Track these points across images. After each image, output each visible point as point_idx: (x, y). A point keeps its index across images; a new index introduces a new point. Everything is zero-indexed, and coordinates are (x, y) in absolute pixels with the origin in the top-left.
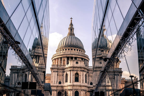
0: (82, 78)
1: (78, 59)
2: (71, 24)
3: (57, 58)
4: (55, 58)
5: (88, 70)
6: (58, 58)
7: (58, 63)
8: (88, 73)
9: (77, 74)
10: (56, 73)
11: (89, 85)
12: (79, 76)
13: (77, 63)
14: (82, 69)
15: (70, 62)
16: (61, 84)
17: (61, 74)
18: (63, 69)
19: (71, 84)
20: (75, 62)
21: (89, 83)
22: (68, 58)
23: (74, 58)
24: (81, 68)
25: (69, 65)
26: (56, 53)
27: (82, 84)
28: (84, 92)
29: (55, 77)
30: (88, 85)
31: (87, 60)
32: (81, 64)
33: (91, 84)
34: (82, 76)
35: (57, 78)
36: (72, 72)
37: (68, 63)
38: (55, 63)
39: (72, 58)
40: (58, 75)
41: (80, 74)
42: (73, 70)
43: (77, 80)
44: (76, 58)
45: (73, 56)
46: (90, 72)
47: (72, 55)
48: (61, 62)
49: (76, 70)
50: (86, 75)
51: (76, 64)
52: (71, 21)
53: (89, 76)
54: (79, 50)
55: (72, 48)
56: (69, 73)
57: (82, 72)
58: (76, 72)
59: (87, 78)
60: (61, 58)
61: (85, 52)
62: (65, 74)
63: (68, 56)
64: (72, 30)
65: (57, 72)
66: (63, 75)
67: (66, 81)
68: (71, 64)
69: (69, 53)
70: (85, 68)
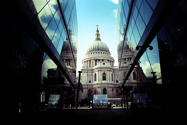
0: (108, 77)
1: (104, 61)
2: (98, 31)
3: (86, 61)
4: (85, 61)
5: (114, 70)
7: (87, 65)
9: (104, 74)
10: (86, 74)
11: (115, 83)
12: (106, 76)
14: (109, 69)
15: (97, 63)
16: (91, 83)
17: (90, 74)
18: (93, 70)
19: (100, 82)
20: (102, 63)
21: (115, 81)
22: (96, 60)
23: (101, 60)
24: (107, 68)
25: (97, 66)
26: (86, 56)
27: (109, 82)
28: (111, 89)
29: (85, 77)
31: (112, 62)
32: (108, 65)
33: (117, 81)
34: (108, 75)
35: (87, 78)
36: (100, 72)
37: (96, 65)
38: (85, 65)
39: (99, 60)
40: (87, 75)
41: (106, 74)
42: (101, 71)
43: (104, 78)
44: (103, 60)
46: (115, 71)
47: (99, 57)
48: (90, 64)
49: (103, 71)
50: (112, 74)
51: (103, 65)
52: (97, 28)
53: (115, 75)
54: (105, 53)
55: (99, 52)
56: (97, 73)
57: (108, 72)
58: (103, 72)
59: (113, 77)
60: (90, 61)
61: (110, 54)
62: (94, 74)
63: (96, 58)
64: (99, 36)
65: (87, 72)
66: (92, 75)
67: (95, 80)
68: (99, 65)
69: (96, 56)
70: (111, 68)
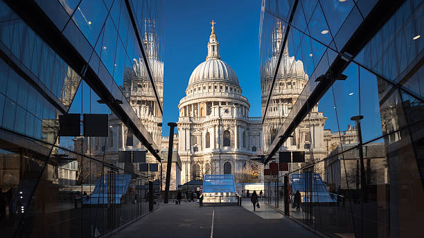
0: (236, 139)
2: (213, 36)
5: (248, 124)
6: (190, 106)
7: (190, 113)
8: (248, 129)
9: (227, 132)
10: (188, 132)
11: (251, 152)
12: (232, 137)
13: (227, 111)
14: (237, 123)
15: (213, 110)
16: (197, 151)
17: (197, 133)
18: (202, 124)
19: (217, 150)
20: (223, 110)
21: (250, 148)
22: (209, 104)
23: (220, 104)
25: (212, 116)
27: (238, 150)
28: (241, 164)
29: (186, 138)
30: (248, 152)
31: (245, 107)
33: (254, 149)
34: (236, 136)
35: (190, 141)
36: (217, 128)
37: (209, 113)
38: (186, 114)
39: (216, 103)
40: (191, 136)
41: (231, 133)
42: (219, 126)
44: (223, 103)
45: (219, 100)
46: (251, 128)
47: (217, 97)
48: (197, 113)
49: (226, 126)
50: (244, 133)
51: (225, 114)
53: (249, 136)
55: (215, 85)
56: (211, 131)
57: (236, 129)
58: (225, 129)
59: (247, 139)
60: (196, 105)
61: (241, 92)
62: (204, 133)
63: (209, 100)
64: (216, 48)
65: (191, 129)
66: (201, 136)
67: (208, 146)
68: (216, 113)
69: (211, 94)
